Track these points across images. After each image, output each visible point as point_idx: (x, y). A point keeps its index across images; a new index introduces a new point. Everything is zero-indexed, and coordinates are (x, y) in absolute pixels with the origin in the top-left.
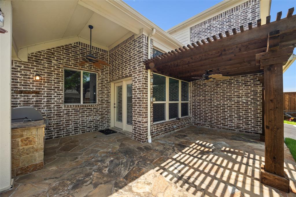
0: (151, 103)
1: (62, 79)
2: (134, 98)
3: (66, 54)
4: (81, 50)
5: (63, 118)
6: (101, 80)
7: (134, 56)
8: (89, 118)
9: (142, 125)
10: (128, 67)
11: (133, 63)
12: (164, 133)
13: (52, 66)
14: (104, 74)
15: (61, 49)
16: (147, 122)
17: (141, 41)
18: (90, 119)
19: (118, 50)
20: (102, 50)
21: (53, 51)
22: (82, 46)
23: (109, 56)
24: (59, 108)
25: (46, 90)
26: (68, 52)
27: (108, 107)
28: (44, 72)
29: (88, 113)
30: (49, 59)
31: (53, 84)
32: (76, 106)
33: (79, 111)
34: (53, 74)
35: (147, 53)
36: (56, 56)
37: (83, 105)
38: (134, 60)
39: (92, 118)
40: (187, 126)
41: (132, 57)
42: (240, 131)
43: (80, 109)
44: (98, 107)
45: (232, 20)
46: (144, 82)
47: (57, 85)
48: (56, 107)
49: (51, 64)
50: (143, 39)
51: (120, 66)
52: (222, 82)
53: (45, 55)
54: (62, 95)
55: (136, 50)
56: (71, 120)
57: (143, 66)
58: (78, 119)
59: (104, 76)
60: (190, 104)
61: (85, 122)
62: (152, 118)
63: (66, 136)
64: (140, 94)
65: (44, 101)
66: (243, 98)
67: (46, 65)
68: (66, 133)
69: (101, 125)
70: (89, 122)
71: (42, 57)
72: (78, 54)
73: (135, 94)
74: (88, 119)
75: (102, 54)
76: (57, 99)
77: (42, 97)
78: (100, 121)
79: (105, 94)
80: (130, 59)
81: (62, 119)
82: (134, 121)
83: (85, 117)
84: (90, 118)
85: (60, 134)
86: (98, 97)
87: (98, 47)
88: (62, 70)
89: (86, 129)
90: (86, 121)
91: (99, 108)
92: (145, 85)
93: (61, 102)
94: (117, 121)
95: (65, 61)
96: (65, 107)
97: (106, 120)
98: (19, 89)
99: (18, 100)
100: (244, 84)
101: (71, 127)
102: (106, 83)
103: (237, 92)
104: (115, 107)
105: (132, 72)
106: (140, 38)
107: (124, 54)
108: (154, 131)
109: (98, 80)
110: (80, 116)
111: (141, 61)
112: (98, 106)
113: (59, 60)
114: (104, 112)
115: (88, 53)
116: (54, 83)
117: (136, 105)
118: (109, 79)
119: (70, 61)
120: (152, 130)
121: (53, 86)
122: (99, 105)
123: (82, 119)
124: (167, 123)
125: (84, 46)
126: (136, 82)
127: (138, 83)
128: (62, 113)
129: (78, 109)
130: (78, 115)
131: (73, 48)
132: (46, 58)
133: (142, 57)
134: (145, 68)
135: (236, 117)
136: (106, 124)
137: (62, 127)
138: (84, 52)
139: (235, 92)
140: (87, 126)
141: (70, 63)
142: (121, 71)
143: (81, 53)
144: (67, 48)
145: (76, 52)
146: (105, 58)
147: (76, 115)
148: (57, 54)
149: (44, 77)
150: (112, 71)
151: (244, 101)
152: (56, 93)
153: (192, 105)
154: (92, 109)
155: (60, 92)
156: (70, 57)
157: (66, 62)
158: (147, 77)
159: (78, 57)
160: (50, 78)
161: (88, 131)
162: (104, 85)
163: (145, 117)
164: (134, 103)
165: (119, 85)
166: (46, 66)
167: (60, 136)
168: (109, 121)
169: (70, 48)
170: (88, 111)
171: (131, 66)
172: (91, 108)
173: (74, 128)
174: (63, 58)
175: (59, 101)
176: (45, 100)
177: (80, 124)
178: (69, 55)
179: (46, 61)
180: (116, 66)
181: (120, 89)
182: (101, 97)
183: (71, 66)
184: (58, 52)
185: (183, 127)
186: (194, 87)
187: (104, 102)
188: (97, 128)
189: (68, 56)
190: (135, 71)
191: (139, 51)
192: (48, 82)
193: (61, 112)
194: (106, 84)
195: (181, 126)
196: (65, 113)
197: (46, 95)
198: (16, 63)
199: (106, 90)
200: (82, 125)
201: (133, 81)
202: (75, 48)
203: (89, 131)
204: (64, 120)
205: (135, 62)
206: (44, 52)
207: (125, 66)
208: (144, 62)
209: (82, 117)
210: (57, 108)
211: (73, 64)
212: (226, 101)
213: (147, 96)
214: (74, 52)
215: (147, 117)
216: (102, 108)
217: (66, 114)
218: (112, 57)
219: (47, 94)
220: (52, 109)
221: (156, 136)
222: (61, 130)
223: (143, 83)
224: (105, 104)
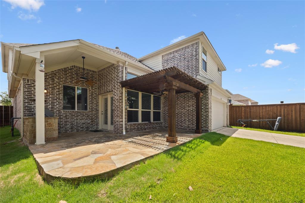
0: (126, 109)
1: (62, 92)
2: (114, 106)
3: (65, 74)
4: (76, 71)
5: (63, 120)
6: (91, 93)
7: (114, 78)
8: (81, 121)
9: (119, 123)
10: (110, 85)
11: (114, 82)
12: (136, 131)
13: (54, 83)
14: (94, 89)
15: (61, 71)
16: (122, 121)
17: (118, 69)
18: (82, 121)
19: (104, 72)
20: (92, 71)
21: (55, 72)
22: (76, 68)
23: (97, 75)
24: (60, 112)
25: (50, 100)
26: (66, 73)
27: (97, 113)
28: (49, 87)
29: (81, 118)
30: (52, 78)
31: (55, 95)
32: (72, 111)
33: (74, 115)
34: (56, 89)
35: (123, 77)
36: (57, 76)
37: (77, 112)
38: (114, 81)
39: (84, 121)
41: (113, 78)
42: (189, 129)
43: (75, 114)
44: (89, 113)
45: (185, 54)
46: (120, 96)
47: (58, 96)
48: (57, 112)
49: (54, 82)
50: (119, 68)
51: (105, 84)
52: (180, 97)
53: (50, 75)
54: (61, 103)
55: (116, 74)
56: (68, 121)
57: (120, 85)
58: (73, 121)
59: (94, 90)
60: (162, 112)
61: (79, 124)
62: (126, 119)
63: (65, 132)
64: (118, 103)
65: (49, 107)
66: (191, 108)
67: (51, 82)
68: (65, 131)
69: (91, 126)
70: (82, 124)
71: (48, 77)
72: (73, 74)
73: (115, 103)
74: (81, 122)
75: (92, 74)
76: (58, 106)
77: (48, 105)
78: (91, 124)
79: (95, 104)
80: (112, 80)
81: (62, 121)
82: (115, 121)
83: (79, 120)
84: (83, 121)
85: (61, 131)
86: (89, 106)
87: (88, 69)
88: (62, 86)
89: (79, 129)
90: (79, 123)
91: (90, 114)
92: (121, 97)
93: (61, 108)
94: (104, 124)
95: (64, 79)
96: (64, 112)
97: (95, 124)
98: (33, 99)
99: (33, 106)
101: (68, 126)
102: (95, 95)
103: (188, 103)
104: (102, 114)
105: (113, 88)
106: (118, 67)
107: (108, 76)
108: (128, 128)
109: (89, 93)
110: (75, 119)
111: (118, 81)
112: (89, 112)
113: (59, 79)
114: (94, 117)
115: (81, 73)
116: (56, 95)
117: (116, 111)
118: (98, 92)
119: (67, 79)
120: (127, 127)
121: (55, 97)
122: (90, 111)
123: (76, 121)
124: (139, 124)
125: (78, 68)
126: (116, 95)
127: (116, 96)
128: (62, 116)
129: (73, 114)
130: (73, 118)
131: (69, 70)
132: (51, 78)
133: (119, 79)
134: (121, 86)
135: (187, 121)
136: (95, 126)
137: (62, 126)
138: (78, 73)
140: (80, 127)
141: (68, 80)
142: (106, 88)
143: (76, 74)
144: (65, 70)
145: (72, 73)
146: (95, 77)
147: (72, 118)
148: (58, 75)
149: (49, 91)
150: (100, 87)
151: (192, 110)
152: (57, 102)
153: (163, 114)
154: (84, 115)
155: (60, 101)
156: (68, 76)
157: (64, 80)
158: (123, 92)
159: (74, 77)
160: (53, 91)
161: (81, 130)
162: (94, 97)
163: (121, 118)
164: (114, 109)
165: (106, 97)
166: (50, 83)
167: (61, 132)
168: (97, 124)
169: (67, 70)
170: (81, 116)
171: (113, 84)
172: (83, 114)
173: (71, 127)
174: (63, 77)
175: (60, 108)
176: (50, 106)
177: (75, 125)
178: (67, 75)
179: (51, 79)
180: (102, 83)
181: (106, 100)
182: (92, 106)
183: (68, 83)
184: (59, 73)
185: (154, 129)
187: (94, 109)
188: (88, 129)
189: (66, 76)
190: (115, 88)
191: (117, 75)
192: (52, 94)
193: (61, 115)
194: (95, 96)
195: (152, 127)
196: (64, 116)
197: (51, 103)
198: (31, 81)
199: (95, 101)
200: (77, 125)
201: (114, 94)
202: (71, 70)
203: (82, 131)
204: (64, 121)
205: (115, 82)
206: (49, 74)
207: (109, 84)
208: (120, 82)
209: (76, 120)
210: (58, 112)
211: (70, 81)
212: (182, 110)
213: (122, 104)
214: (70, 73)
215: (123, 118)
216: (92, 114)
217: (65, 117)
218: (100, 77)
219: (51, 102)
220: (55, 113)
221: (130, 131)
222: (61, 128)
223: (119, 96)
224: (95, 112)
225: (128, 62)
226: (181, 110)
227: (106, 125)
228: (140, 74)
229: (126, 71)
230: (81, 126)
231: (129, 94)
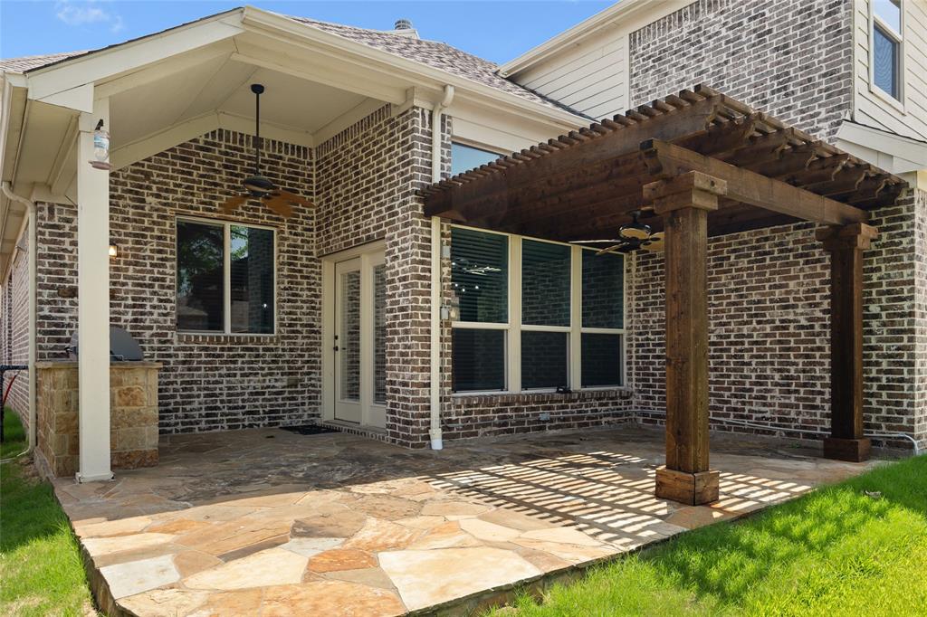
0: (444, 324)
1: (171, 253)
2: (391, 311)
3: (183, 172)
4: (227, 154)
5: (176, 376)
6: (288, 252)
7: (391, 172)
8: (249, 381)
9: (413, 393)
10: (372, 208)
11: (389, 195)
12: (496, 433)
13: (145, 215)
14: (299, 231)
15: (170, 159)
16: (428, 385)
17: (410, 128)
18: (252, 384)
19: (343, 149)
20: (293, 147)
21: (149, 167)
22: (228, 140)
23: (314, 167)
24: (165, 342)
25: (130, 287)
26: (188, 166)
27: (314, 346)
28: (126, 235)
29: (246, 366)
30: (137, 193)
31: (148, 268)
32: (212, 338)
33: (219, 356)
34: (149, 239)
35: (430, 164)
36: (154, 182)
37: (232, 338)
38: (391, 186)
39: (259, 381)
40: (608, 422)
41: (384, 174)
42: (789, 434)
43: (222, 349)
44: (279, 346)
46: (419, 258)
47: (159, 272)
48: (155, 339)
49: (143, 208)
50: (413, 123)
51: (350, 204)
52: (734, 251)
53: (128, 181)
54: (171, 302)
55: (397, 154)
56: (196, 382)
57: (416, 208)
58: (217, 382)
59: (300, 238)
60: (630, 339)
61: (238, 395)
62: (447, 374)
63: (183, 430)
64: (407, 294)
65: (126, 321)
66: (800, 310)
67: (131, 210)
68: (183, 423)
69: (287, 407)
70: (251, 394)
71: (120, 187)
72: (215, 171)
73: (393, 296)
74: (246, 384)
75: (293, 160)
76: (159, 315)
77: (122, 309)
78: (286, 395)
79: (302, 302)
80: (380, 183)
81: (172, 379)
82: (392, 383)
83: (238, 377)
84: (255, 383)
85: (168, 425)
86: (279, 313)
87: (278, 140)
88: (171, 225)
89: (240, 417)
90: (239, 391)
91: (283, 350)
92: (420, 266)
93: (169, 323)
94: (343, 398)
95: (179, 196)
96: (180, 340)
97: (306, 395)
98: (67, 285)
99: (67, 315)
100: (802, 256)
101: (196, 405)
102: (305, 262)
103: (780, 286)
104: (336, 349)
105: (387, 224)
106: (407, 118)
107: (362, 165)
108: (454, 418)
109: (280, 251)
110: (224, 371)
111: (410, 189)
112: (278, 339)
113: (163, 194)
114: (299, 364)
115: (246, 162)
116: (152, 265)
117: (396, 333)
118: (318, 248)
119: (193, 194)
120: (449, 414)
121: (148, 276)
122: (283, 337)
123: (228, 382)
124: (507, 402)
125: (235, 142)
126: (397, 257)
127: (401, 261)
128: (172, 360)
129: (216, 349)
130: (217, 369)
131: (202, 153)
132: (130, 192)
133: (412, 177)
134: (420, 211)
135: (777, 384)
136: (306, 407)
137: (172, 401)
138: (235, 162)
139: (776, 287)
140: (244, 407)
141: (195, 199)
142: (355, 222)
143: (226, 167)
144: (184, 153)
145: (210, 164)
146: (304, 175)
147: (211, 369)
148: (158, 176)
149: (126, 249)
150: (327, 219)
151: (804, 322)
152: (156, 297)
153: (638, 346)
154: (261, 352)
155: (166, 294)
156: (194, 181)
157: (183, 200)
158: (430, 241)
159: (218, 181)
160: (140, 250)
161: (246, 423)
162: (300, 271)
163: (422, 370)
164: (390, 326)
165: (350, 267)
166: (130, 216)
167: (168, 428)
168: (314, 398)
169: (193, 154)
170: (247, 359)
171: (382, 205)
172: (257, 349)
173: (206, 409)
174: (176, 185)
175: (165, 321)
176: (130, 317)
177: (224, 398)
178: (191, 174)
179: (130, 199)
180: (337, 203)
181: (354, 281)
182: (290, 313)
183: (197, 209)
184: (161, 169)
185: (586, 424)
186: (642, 272)
187: (299, 328)
188: (275, 418)
189: (187, 180)
190: (393, 222)
191: (403, 158)
192: (136, 264)
193: (169, 356)
194: (307, 266)
195: (575, 419)
196: (181, 359)
197: (130, 302)
198: (60, 212)
199: (305, 286)
200: (230, 402)
201: (389, 253)
202: (208, 150)
203: (251, 426)
204: (179, 380)
205: (393, 193)
206: (125, 175)
207: (366, 204)
208: (416, 193)
209: (229, 375)
210: (160, 342)
211: (203, 203)
212: (746, 323)
213: (428, 301)
214: (204, 163)
215: (429, 370)
216: (291, 350)
217: (184, 363)
218: (326, 171)
219: (133, 299)
220: (146, 345)
221: (464, 435)
222: (170, 411)
223: (414, 261)
224: (303, 338)
225: (456, 90)
226: (740, 323)
227: (351, 401)
228: (516, 142)
229: (447, 136)
230: (246, 404)
231: (460, 247)
